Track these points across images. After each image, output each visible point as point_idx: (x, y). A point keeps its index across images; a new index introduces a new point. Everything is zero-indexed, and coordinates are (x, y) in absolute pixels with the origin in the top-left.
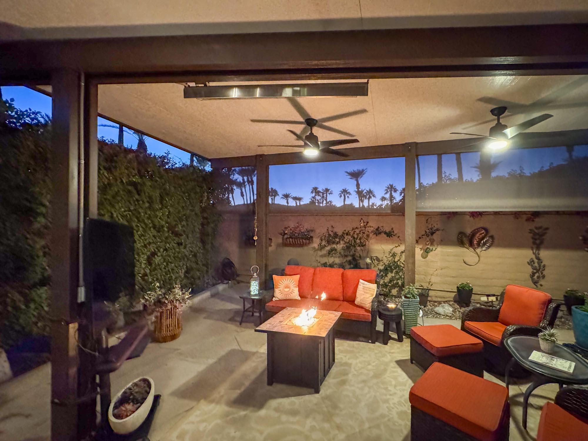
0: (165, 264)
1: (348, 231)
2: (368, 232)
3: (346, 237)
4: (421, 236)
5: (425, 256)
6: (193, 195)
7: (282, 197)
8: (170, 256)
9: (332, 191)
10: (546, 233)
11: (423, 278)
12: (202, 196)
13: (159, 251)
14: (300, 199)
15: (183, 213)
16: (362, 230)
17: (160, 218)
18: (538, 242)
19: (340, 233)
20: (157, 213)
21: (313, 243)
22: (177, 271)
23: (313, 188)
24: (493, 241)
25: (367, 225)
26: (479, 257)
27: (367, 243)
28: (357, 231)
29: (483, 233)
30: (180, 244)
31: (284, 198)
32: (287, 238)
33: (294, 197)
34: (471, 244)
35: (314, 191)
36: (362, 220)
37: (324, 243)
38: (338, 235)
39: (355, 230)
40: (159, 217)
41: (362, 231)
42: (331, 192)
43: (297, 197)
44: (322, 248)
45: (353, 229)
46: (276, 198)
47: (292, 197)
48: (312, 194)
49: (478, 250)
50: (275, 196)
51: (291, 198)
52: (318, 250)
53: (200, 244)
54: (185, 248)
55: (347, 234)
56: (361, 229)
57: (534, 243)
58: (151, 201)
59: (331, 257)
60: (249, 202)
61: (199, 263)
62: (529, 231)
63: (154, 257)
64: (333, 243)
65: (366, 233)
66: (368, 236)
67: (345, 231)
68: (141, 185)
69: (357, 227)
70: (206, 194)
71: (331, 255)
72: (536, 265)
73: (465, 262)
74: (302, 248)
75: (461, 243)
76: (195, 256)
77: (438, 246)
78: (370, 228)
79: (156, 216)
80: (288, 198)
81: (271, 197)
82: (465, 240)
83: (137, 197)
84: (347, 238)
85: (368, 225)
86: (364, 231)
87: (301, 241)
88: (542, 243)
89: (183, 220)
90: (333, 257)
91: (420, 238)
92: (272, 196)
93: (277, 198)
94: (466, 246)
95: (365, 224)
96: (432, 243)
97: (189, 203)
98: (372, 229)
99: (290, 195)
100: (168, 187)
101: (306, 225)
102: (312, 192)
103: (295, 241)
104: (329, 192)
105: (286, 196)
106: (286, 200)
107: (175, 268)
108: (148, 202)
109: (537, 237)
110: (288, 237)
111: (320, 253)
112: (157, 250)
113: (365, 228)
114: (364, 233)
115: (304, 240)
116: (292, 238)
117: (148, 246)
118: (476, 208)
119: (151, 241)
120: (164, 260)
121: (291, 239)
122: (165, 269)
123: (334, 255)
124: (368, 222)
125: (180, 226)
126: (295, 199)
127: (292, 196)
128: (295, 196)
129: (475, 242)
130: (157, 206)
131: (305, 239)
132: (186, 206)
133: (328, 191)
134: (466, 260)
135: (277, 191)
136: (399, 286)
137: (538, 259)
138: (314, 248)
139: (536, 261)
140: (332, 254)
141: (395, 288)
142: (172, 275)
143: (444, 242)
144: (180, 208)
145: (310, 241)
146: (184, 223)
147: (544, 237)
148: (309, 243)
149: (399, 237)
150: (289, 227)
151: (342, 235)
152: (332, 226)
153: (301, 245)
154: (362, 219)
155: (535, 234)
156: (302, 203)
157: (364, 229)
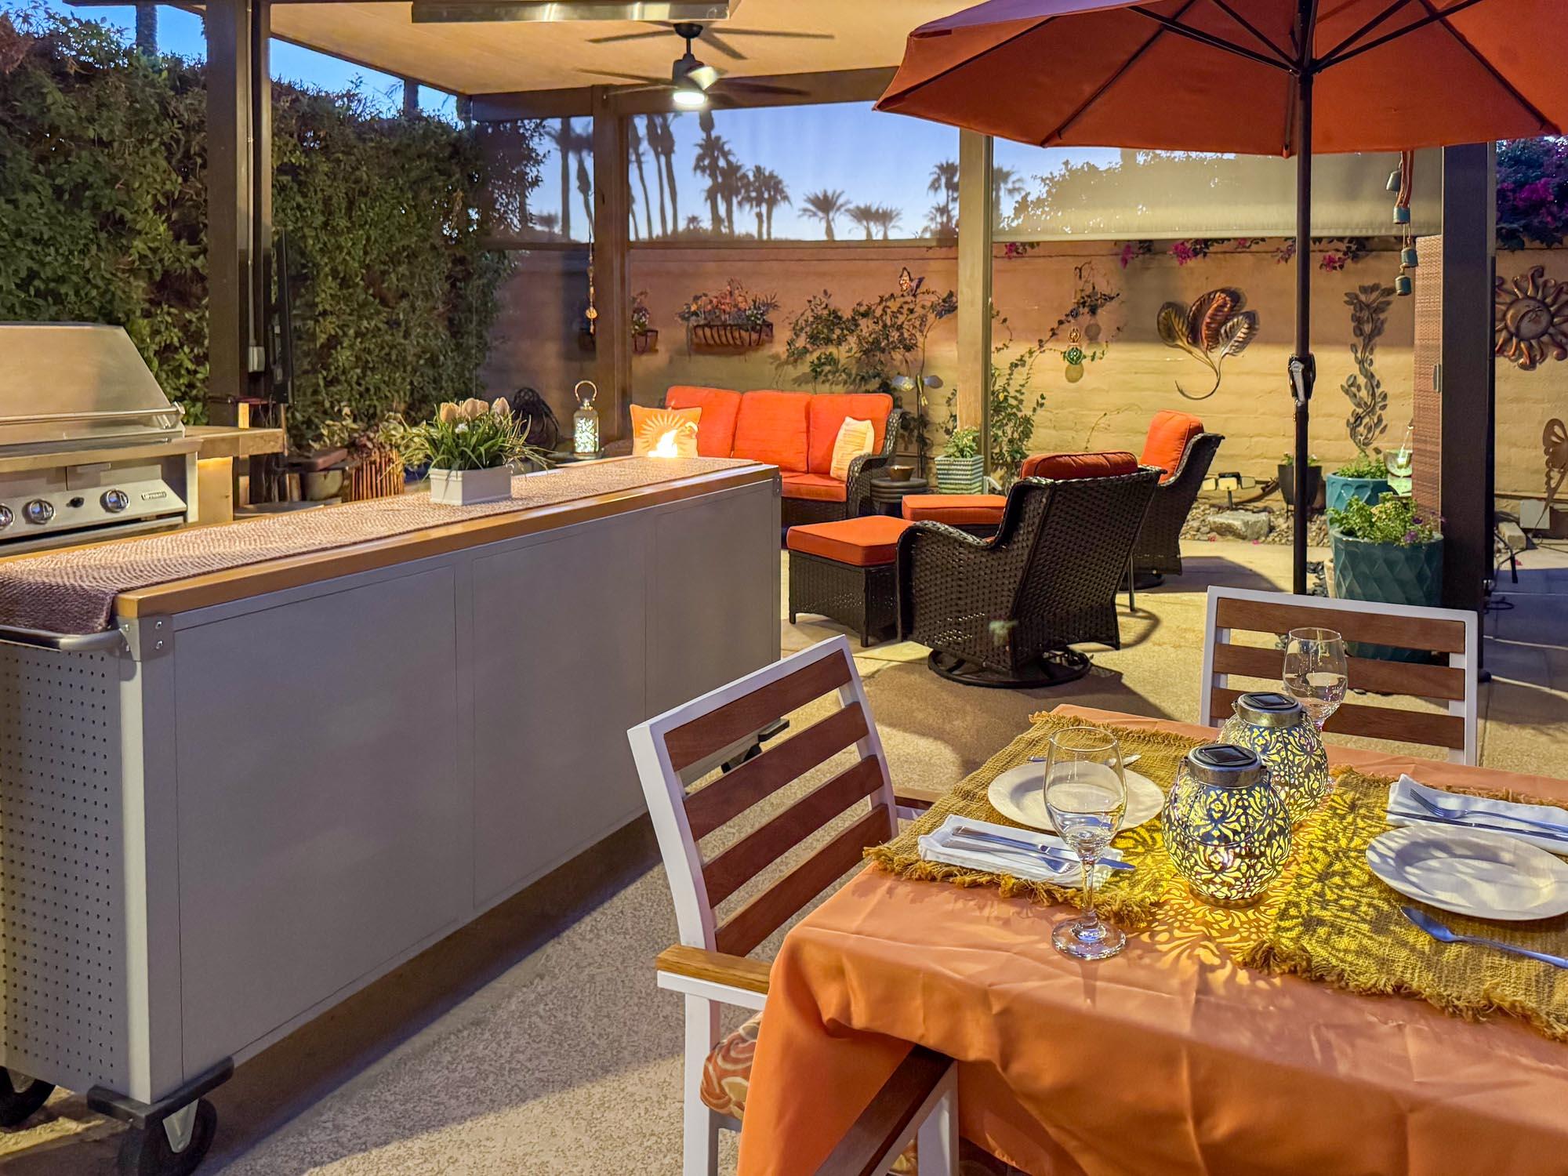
0: (358, 371)
1: (870, 308)
2: (923, 307)
3: (863, 322)
4: (1063, 318)
5: (1075, 375)
6: (425, 196)
7: (805, 210)
8: (369, 352)
9: (1019, 180)
10: (1388, 303)
11: (1070, 439)
12: (450, 200)
13: (345, 334)
14: (884, 217)
15: (401, 244)
16: (906, 303)
17: (349, 253)
18: (1367, 328)
19: (847, 314)
20: (342, 240)
21: (771, 342)
22: (389, 395)
23: (941, 168)
24: (1251, 328)
25: (918, 286)
26: (1218, 374)
27: (920, 339)
28: (894, 306)
29: (1224, 305)
30: (394, 324)
31: (815, 214)
32: (698, 326)
33: (858, 208)
34: (1194, 338)
35: (943, 180)
36: (906, 273)
37: (801, 342)
38: (840, 318)
39: (888, 304)
40: (345, 251)
41: (906, 307)
42: (1017, 185)
43: (874, 209)
44: (797, 356)
45: (882, 301)
46: (776, 212)
47: (851, 206)
48: (931, 193)
49: (1217, 354)
50: (772, 203)
51: (847, 210)
52: (787, 362)
53: (444, 333)
54: (406, 335)
55: (865, 315)
56: (902, 300)
57: (1359, 331)
58: (328, 211)
59: (823, 382)
60: (657, 231)
61: (444, 384)
62: (1346, 299)
63: (335, 348)
64: (828, 341)
65: (919, 311)
66: (923, 319)
67: (860, 304)
68: (307, 172)
69: (892, 295)
70: (461, 194)
71: (821, 378)
72: (1364, 393)
73: (1182, 392)
74: (742, 357)
75: (1167, 335)
76: (433, 362)
77: (1110, 346)
78: (926, 297)
79: (340, 248)
80: (831, 215)
81: (756, 210)
82: (1180, 326)
83: (299, 199)
84: (866, 326)
85: (923, 288)
86: (911, 306)
87: (736, 334)
88: (1377, 331)
89: (399, 263)
90: (827, 385)
91: (1061, 322)
92: (759, 205)
93: (781, 211)
94: (1180, 343)
95: (914, 284)
96: (1092, 336)
97: (415, 219)
98: (934, 298)
99: (841, 201)
100: (365, 177)
101: (755, 290)
102: (934, 186)
103: (719, 336)
104: (1010, 186)
105: (824, 205)
106: (824, 224)
107: (383, 386)
108: (323, 213)
109: (1365, 314)
110: (702, 322)
111: (792, 372)
112: (341, 333)
113: (914, 296)
114: (911, 311)
115: (743, 333)
116: (711, 327)
117: (321, 319)
118: (1140, 230)
119: (328, 307)
120: (358, 358)
121: (708, 331)
122: (359, 384)
123: (830, 377)
124: (921, 280)
125: (393, 276)
126: (864, 215)
127: (848, 202)
128: (862, 206)
129: (1204, 332)
130: (343, 223)
131: (747, 330)
132: (408, 225)
133: (1006, 182)
134: (1184, 383)
135: (780, 182)
136: (1005, 464)
137: (1370, 376)
138: (776, 357)
139: (1362, 380)
140: (826, 375)
141: (996, 469)
142: (376, 403)
143: (1127, 334)
144: (393, 230)
145: (763, 336)
146: (403, 269)
147: (1382, 316)
148: (759, 344)
149: (1005, 320)
150: (705, 295)
151: (853, 319)
152: (825, 292)
153: (739, 349)
154: (905, 269)
155: (1360, 306)
156: (893, 235)
157: (909, 299)
